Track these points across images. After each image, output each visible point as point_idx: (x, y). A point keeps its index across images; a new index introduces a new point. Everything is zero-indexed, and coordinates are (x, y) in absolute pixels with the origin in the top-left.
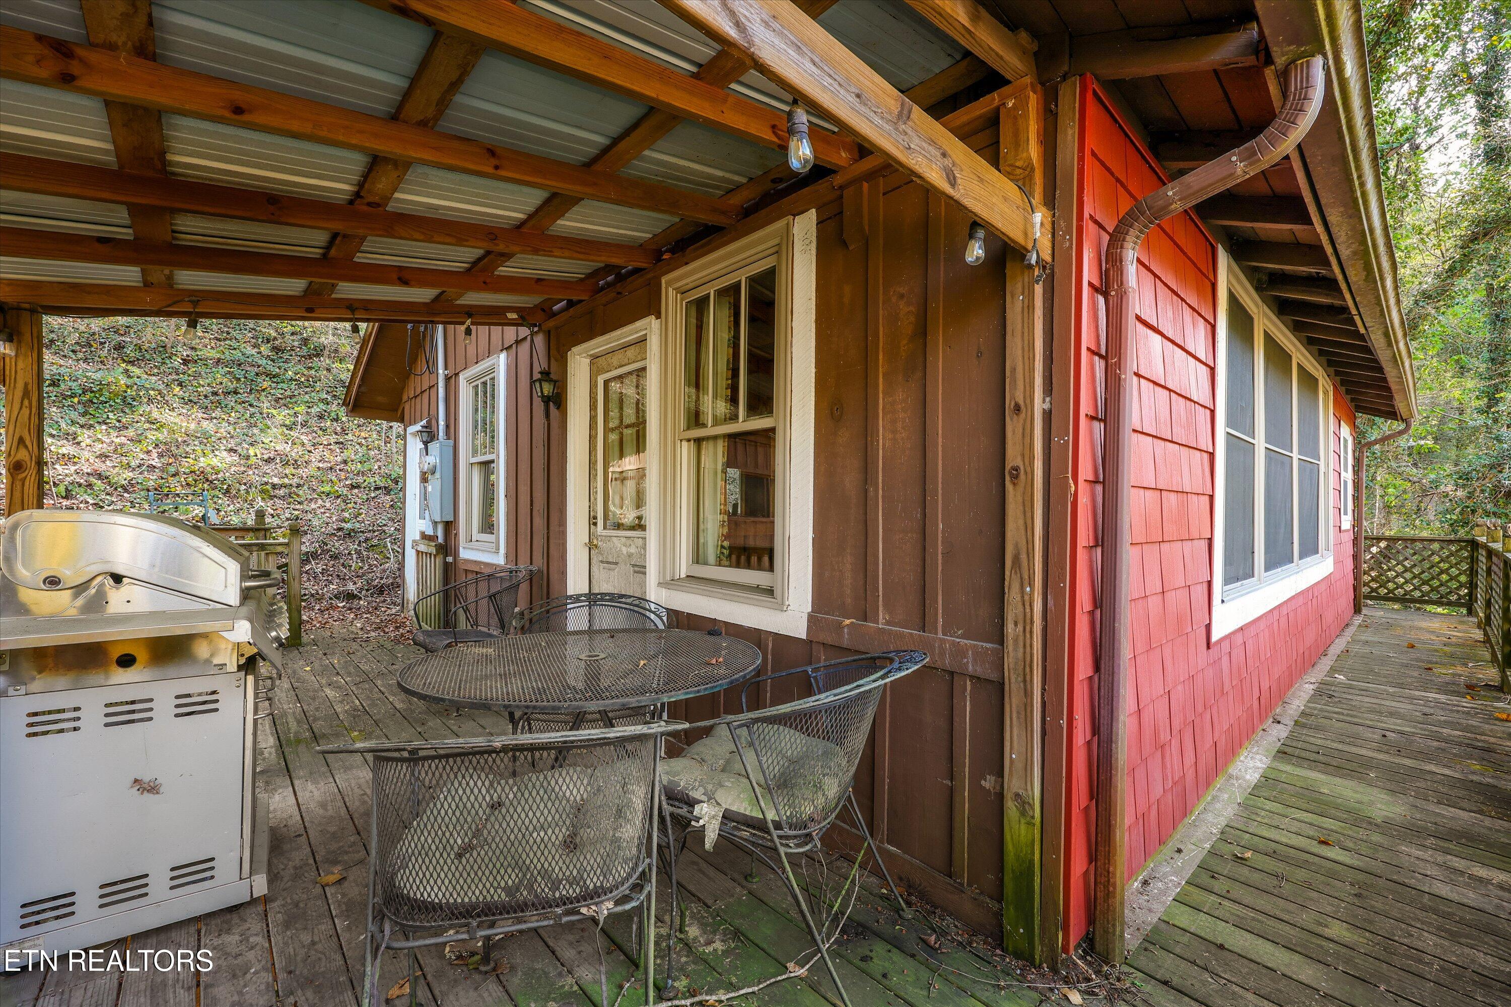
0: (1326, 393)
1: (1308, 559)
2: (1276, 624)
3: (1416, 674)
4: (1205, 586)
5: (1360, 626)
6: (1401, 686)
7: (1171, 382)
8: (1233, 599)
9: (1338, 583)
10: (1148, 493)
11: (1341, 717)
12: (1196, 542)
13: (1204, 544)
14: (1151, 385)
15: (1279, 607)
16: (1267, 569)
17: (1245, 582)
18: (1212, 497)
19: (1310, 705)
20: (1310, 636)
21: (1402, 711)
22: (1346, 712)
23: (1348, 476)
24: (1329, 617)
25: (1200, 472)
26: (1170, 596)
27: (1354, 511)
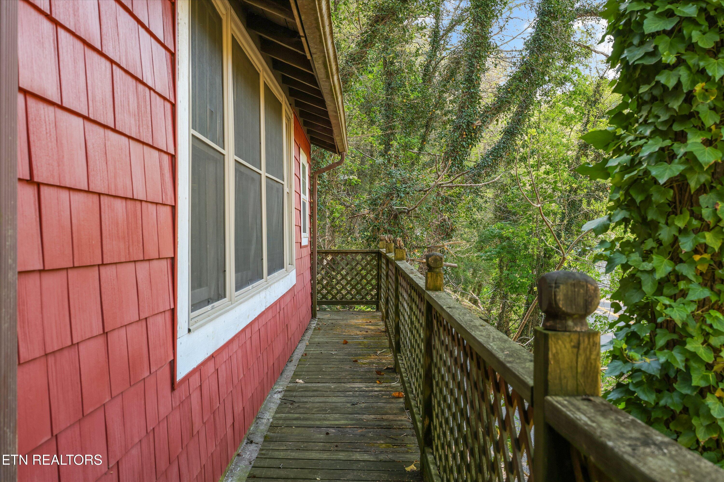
0: (288, 119)
1: (276, 274)
2: (248, 342)
3: (347, 367)
4: (168, 315)
5: (315, 329)
6: (339, 381)
7: (111, 48)
8: (201, 326)
9: (300, 293)
10: (77, 197)
11: (299, 422)
12: (155, 263)
13: (165, 265)
14: (79, 45)
15: (251, 324)
16: (238, 288)
17: (216, 304)
18: (174, 208)
19: (278, 416)
20: (278, 348)
21: (339, 405)
22: (302, 416)
23: (306, 197)
24: (293, 326)
25: (157, 176)
26: (113, 337)
27: (310, 229)
